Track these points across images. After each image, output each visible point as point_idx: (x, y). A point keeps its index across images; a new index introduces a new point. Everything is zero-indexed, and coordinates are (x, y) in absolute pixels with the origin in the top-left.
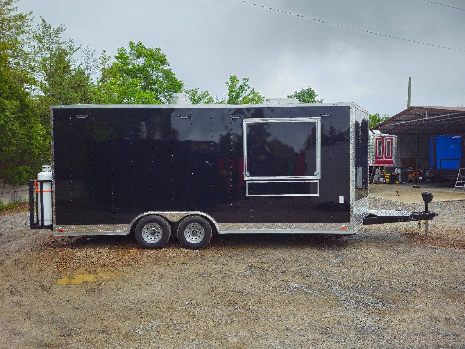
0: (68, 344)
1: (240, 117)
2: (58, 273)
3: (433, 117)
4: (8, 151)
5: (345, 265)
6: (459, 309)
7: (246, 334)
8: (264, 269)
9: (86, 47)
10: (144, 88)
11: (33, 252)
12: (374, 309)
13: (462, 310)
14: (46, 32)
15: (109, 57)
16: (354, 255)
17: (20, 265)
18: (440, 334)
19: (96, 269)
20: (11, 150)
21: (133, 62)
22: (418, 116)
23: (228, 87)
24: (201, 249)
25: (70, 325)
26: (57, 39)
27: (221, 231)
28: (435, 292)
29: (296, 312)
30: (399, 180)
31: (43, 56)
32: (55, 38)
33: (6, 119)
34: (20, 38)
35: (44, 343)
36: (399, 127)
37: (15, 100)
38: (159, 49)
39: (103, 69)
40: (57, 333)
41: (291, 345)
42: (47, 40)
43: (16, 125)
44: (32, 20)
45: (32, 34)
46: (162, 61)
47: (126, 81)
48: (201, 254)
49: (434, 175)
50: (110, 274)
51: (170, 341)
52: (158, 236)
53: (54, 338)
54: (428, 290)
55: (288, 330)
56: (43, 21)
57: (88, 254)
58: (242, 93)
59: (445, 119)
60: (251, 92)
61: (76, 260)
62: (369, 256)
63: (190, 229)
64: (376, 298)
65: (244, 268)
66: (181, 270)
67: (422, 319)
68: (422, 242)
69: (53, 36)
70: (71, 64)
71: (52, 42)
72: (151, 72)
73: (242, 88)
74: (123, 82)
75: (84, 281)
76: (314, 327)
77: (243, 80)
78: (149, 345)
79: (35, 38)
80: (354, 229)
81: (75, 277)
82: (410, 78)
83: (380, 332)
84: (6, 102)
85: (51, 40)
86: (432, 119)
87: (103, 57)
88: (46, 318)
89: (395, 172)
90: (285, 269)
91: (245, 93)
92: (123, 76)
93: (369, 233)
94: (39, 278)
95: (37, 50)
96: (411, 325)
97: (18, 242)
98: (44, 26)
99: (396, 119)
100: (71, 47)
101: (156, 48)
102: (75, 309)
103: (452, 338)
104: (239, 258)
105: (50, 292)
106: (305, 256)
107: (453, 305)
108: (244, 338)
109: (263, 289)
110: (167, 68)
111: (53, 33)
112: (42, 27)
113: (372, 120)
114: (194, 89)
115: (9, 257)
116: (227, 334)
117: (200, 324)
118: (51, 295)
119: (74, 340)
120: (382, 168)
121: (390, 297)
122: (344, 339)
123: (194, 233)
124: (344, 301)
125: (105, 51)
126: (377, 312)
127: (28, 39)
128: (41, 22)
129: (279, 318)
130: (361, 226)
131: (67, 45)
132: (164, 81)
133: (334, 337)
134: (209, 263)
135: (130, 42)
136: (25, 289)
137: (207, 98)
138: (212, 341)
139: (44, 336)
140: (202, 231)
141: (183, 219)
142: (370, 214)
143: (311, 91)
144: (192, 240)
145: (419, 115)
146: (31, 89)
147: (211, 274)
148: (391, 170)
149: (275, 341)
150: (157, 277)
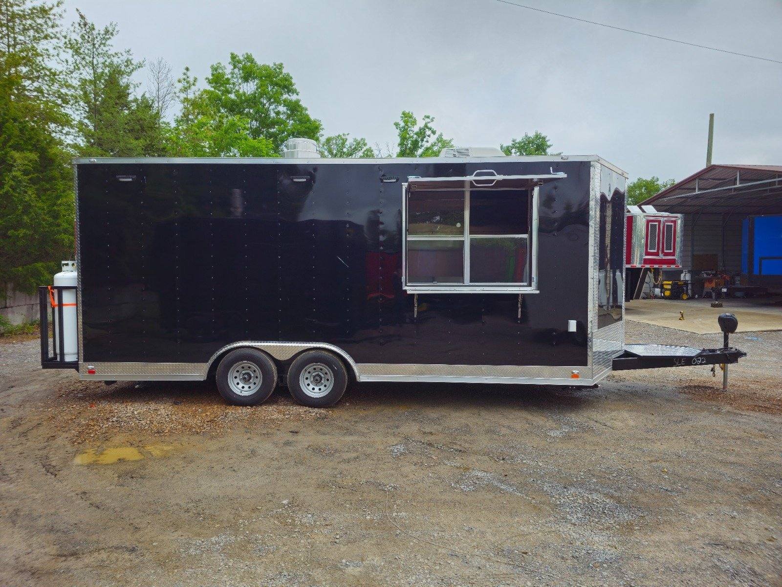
0: (68, 570)
1: (397, 180)
2: (79, 443)
3: (750, 184)
4: (18, 236)
5: (572, 441)
6: (767, 526)
7: (377, 561)
8: (430, 445)
9: (156, 63)
10: (256, 133)
11: (47, 406)
12: (612, 522)
13: (772, 527)
14: (86, 37)
15: (195, 80)
16: (592, 423)
17: (20, 429)
18: (726, 571)
19: (143, 438)
20: (21, 235)
21: (237, 88)
22: (724, 182)
23: (398, 131)
24: (327, 408)
25: (79, 536)
26: (105, 49)
27: (363, 378)
28: (727, 492)
29: (473, 524)
30: (687, 294)
31: (82, 76)
32: (102, 46)
33: (13, 183)
34: (41, 46)
35: (28, 567)
36: (689, 200)
37: (31, 151)
38: (281, 65)
39: (186, 99)
40: (53, 550)
41: (455, 584)
42: (88, 50)
43: (30, 193)
44: (60, 15)
45: (64, 40)
46: (285, 87)
47: (225, 120)
48: (326, 417)
49: (749, 285)
50: (165, 448)
51: (243, 570)
52: (255, 384)
53: (47, 558)
54: (715, 488)
55: (454, 555)
56: (82, 17)
57: (136, 413)
58: (422, 140)
59: (770, 188)
60: (438, 139)
61: (113, 421)
62: (618, 424)
63: (309, 372)
64: (619, 502)
65: (395, 443)
66: (287, 443)
67: (698, 542)
68: (714, 403)
69: (99, 43)
70: (130, 91)
71: (97, 53)
72: (267, 105)
73: (422, 134)
74: (220, 121)
75: (120, 460)
76: (500, 552)
77: (423, 119)
78: (206, 576)
79: (69, 46)
80: (594, 379)
81: (105, 452)
82: (712, 116)
83: (616, 565)
84: (16, 155)
85: (95, 49)
86: (749, 186)
87: (184, 79)
88: (41, 522)
89: (682, 279)
90: (467, 445)
91: (427, 142)
92: (219, 112)
93: (624, 383)
94: (45, 452)
95: (72, 67)
96: (675, 553)
97: (24, 388)
98: (82, 26)
99: (683, 187)
100: (128, 62)
101: (275, 65)
102: (94, 508)
103: (747, 579)
104: (391, 424)
105: (57, 477)
106: (506, 423)
107: (757, 517)
108: (374, 568)
109: (423, 480)
110: (294, 97)
111: (99, 38)
112: (80, 28)
113: (646, 189)
114: (341, 134)
115: (5, 414)
116: (344, 561)
117: (302, 541)
118: (60, 483)
119: (80, 564)
120: (656, 272)
121: (645, 500)
122: (551, 575)
123: (317, 380)
124: (561, 505)
125: (187, 69)
126: (617, 527)
127: (55, 48)
128: (78, 19)
129: (440, 535)
130: (608, 371)
131: (122, 58)
132: (288, 121)
133: (533, 571)
134: (337, 431)
135: (232, 54)
136: (18, 471)
137: (363, 150)
138: (317, 574)
139: (30, 555)
140: (330, 376)
141: (297, 356)
142: (625, 351)
143: (540, 138)
144: (313, 391)
145: (725, 179)
146: (62, 132)
147: (336, 451)
148: (674, 275)
149: (428, 576)
150: (244, 454)
